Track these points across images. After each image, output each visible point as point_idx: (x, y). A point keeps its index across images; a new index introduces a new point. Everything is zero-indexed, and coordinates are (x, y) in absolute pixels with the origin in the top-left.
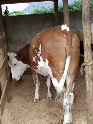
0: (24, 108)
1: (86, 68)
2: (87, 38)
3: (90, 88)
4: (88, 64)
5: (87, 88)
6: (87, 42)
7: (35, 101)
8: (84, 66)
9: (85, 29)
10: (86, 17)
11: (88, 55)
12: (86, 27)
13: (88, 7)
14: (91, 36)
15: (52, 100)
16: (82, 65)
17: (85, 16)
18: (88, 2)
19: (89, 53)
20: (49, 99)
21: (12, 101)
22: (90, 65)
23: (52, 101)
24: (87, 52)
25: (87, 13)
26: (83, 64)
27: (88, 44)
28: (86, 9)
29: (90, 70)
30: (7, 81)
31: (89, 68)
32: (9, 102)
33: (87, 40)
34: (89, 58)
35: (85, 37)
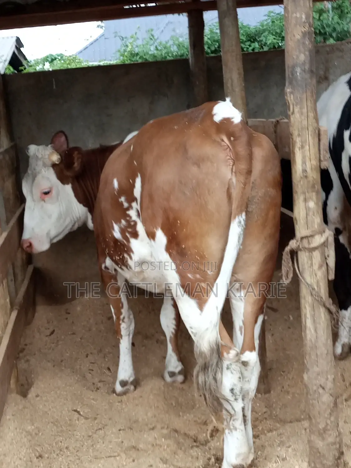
0: (76, 416)
1: (303, 257)
2: (302, 147)
3: (316, 331)
4: (309, 243)
5: (308, 332)
6: (304, 162)
8: (294, 254)
9: (297, 115)
10: (298, 70)
11: (307, 209)
12: (301, 108)
13: (304, 34)
14: (319, 140)
15: (184, 382)
16: (288, 249)
17: (294, 67)
18: (304, 17)
19: (312, 204)
20: (174, 382)
21: (32, 394)
22: (315, 249)
23: (184, 386)
24: (305, 200)
25: (302, 57)
26: (293, 244)
27: (308, 170)
28: (298, 40)
29: (316, 267)
30: (14, 314)
31: (311, 258)
32: (24, 394)
33: (304, 157)
34: (313, 222)
35: (298, 145)
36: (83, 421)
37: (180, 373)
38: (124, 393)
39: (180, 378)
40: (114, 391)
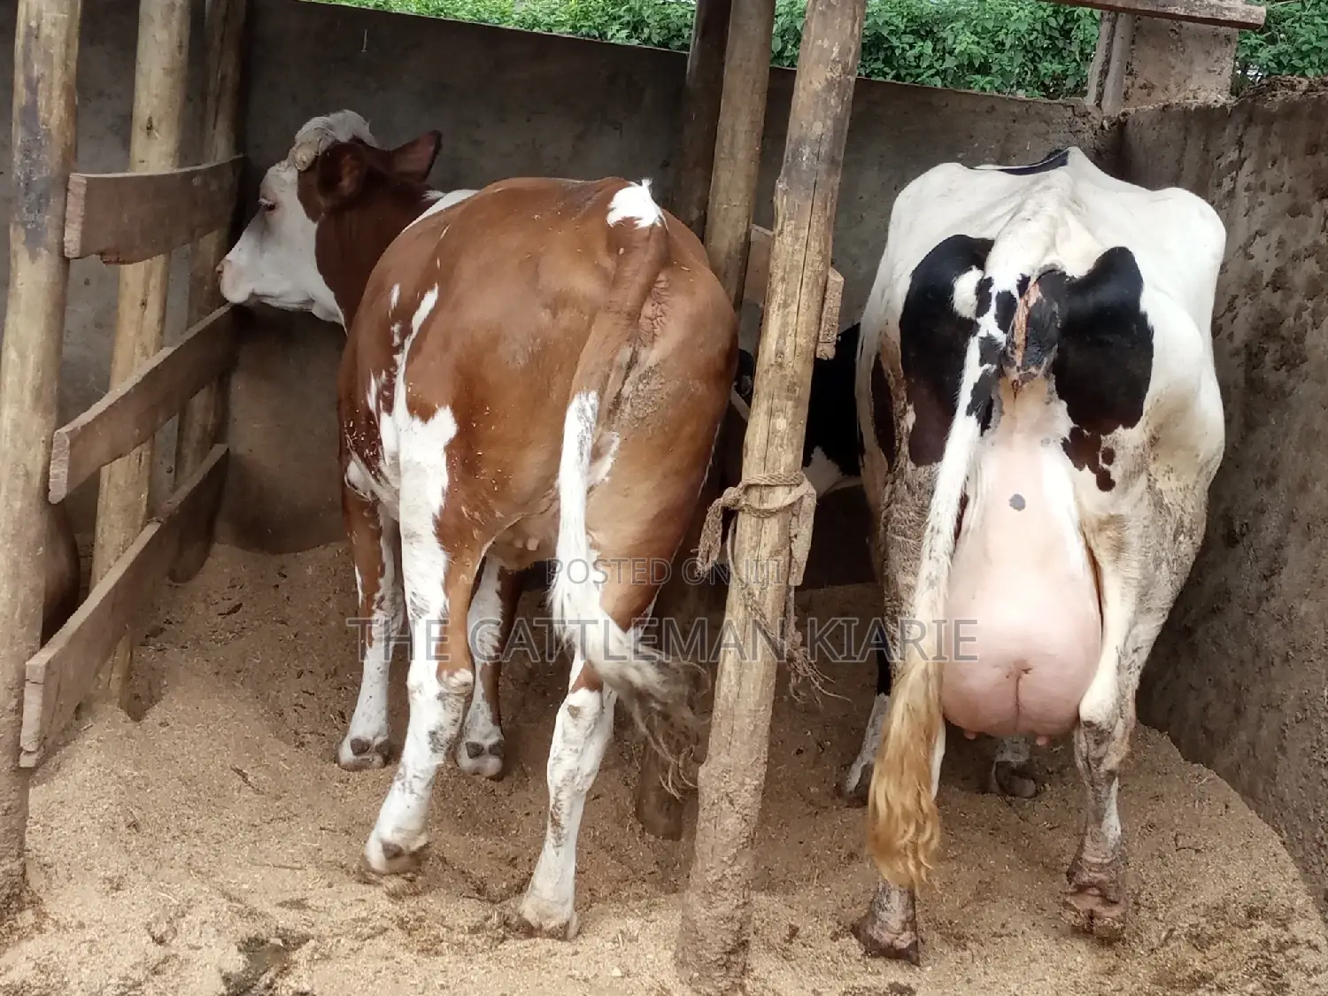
0: (238, 781)
1: (745, 524)
2: (785, 305)
3: (739, 684)
4: (761, 500)
5: (724, 680)
6: (782, 336)
7: (347, 754)
8: (729, 515)
9: (788, 240)
10: (806, 151)
11: (771, 433)
12: (797, 228)
13: (830, 84)
14: (824, 300)
15: (497, 778)
16: (719, 502)
17: (800, 142)
18: (836, 50)
19: (781, 424)
21: (154, 715)
22: (770, 514)
24: (771, 413)
25: (818, 128)
26: (730, 494)
27: (788, 351)
28: (816, 93)
29: (764, 552)
30: (151, 530)
31: (759, 532)
32: (137, 715)
33: (785, 325)
34: (777, 460)
35: (778, 299)
36: (248, 794)
37: (493, 750)
38: (357, 768)
39: (492, 764)
40: (336, 760)
